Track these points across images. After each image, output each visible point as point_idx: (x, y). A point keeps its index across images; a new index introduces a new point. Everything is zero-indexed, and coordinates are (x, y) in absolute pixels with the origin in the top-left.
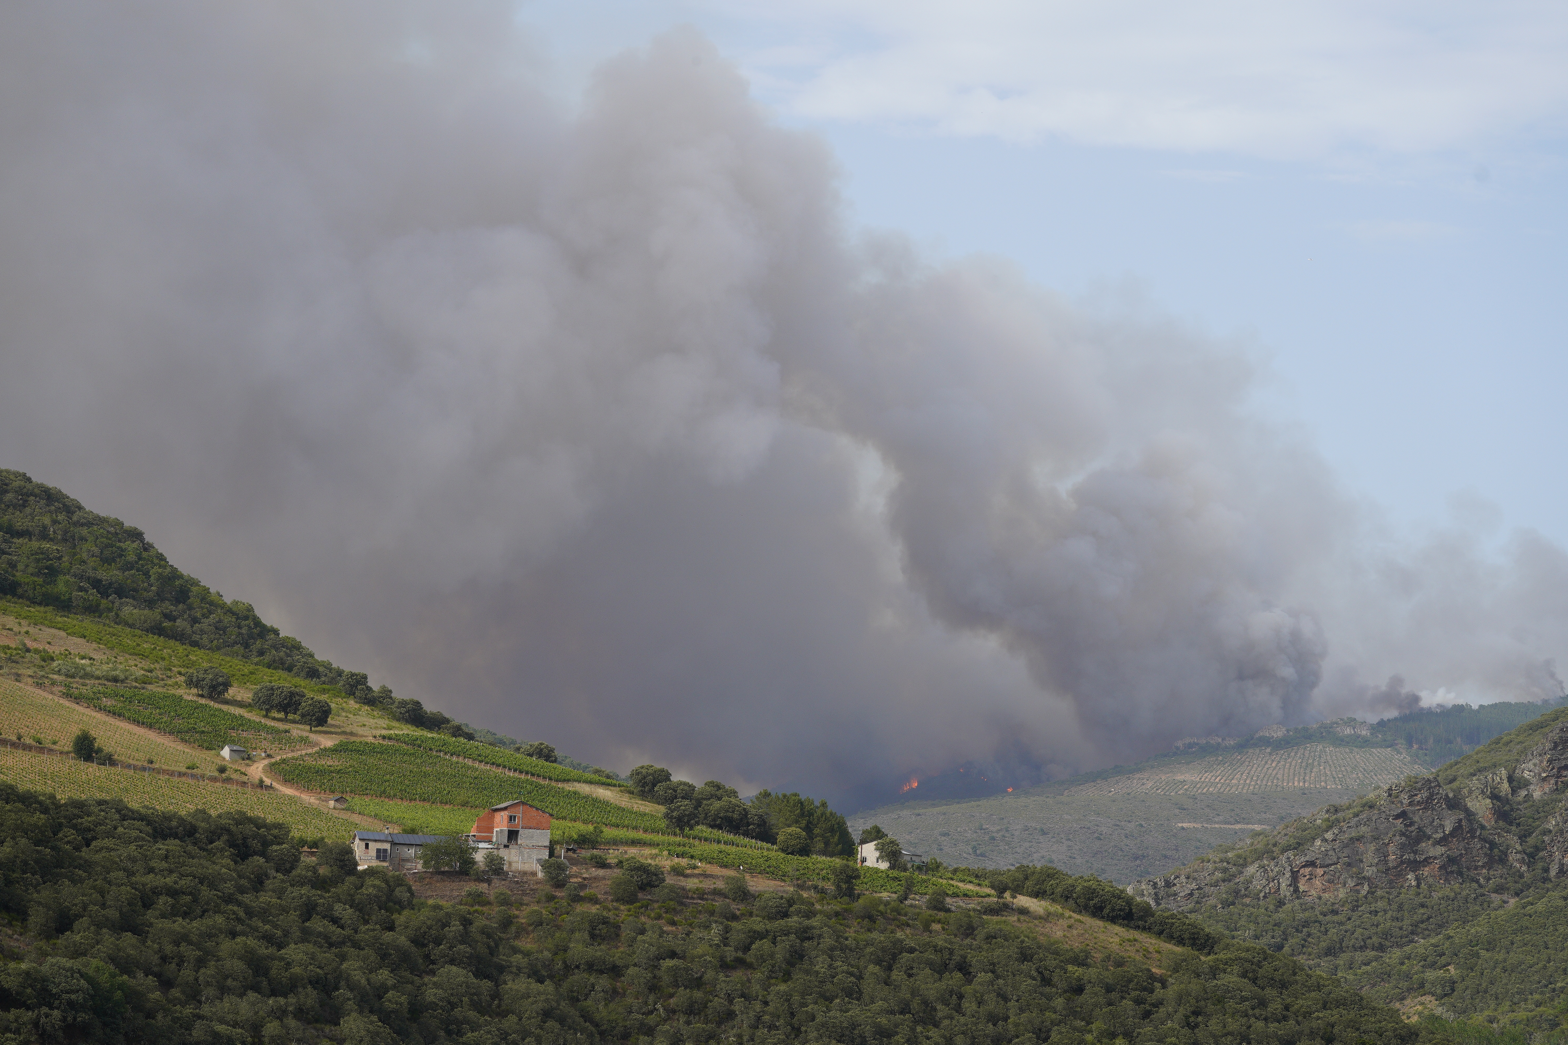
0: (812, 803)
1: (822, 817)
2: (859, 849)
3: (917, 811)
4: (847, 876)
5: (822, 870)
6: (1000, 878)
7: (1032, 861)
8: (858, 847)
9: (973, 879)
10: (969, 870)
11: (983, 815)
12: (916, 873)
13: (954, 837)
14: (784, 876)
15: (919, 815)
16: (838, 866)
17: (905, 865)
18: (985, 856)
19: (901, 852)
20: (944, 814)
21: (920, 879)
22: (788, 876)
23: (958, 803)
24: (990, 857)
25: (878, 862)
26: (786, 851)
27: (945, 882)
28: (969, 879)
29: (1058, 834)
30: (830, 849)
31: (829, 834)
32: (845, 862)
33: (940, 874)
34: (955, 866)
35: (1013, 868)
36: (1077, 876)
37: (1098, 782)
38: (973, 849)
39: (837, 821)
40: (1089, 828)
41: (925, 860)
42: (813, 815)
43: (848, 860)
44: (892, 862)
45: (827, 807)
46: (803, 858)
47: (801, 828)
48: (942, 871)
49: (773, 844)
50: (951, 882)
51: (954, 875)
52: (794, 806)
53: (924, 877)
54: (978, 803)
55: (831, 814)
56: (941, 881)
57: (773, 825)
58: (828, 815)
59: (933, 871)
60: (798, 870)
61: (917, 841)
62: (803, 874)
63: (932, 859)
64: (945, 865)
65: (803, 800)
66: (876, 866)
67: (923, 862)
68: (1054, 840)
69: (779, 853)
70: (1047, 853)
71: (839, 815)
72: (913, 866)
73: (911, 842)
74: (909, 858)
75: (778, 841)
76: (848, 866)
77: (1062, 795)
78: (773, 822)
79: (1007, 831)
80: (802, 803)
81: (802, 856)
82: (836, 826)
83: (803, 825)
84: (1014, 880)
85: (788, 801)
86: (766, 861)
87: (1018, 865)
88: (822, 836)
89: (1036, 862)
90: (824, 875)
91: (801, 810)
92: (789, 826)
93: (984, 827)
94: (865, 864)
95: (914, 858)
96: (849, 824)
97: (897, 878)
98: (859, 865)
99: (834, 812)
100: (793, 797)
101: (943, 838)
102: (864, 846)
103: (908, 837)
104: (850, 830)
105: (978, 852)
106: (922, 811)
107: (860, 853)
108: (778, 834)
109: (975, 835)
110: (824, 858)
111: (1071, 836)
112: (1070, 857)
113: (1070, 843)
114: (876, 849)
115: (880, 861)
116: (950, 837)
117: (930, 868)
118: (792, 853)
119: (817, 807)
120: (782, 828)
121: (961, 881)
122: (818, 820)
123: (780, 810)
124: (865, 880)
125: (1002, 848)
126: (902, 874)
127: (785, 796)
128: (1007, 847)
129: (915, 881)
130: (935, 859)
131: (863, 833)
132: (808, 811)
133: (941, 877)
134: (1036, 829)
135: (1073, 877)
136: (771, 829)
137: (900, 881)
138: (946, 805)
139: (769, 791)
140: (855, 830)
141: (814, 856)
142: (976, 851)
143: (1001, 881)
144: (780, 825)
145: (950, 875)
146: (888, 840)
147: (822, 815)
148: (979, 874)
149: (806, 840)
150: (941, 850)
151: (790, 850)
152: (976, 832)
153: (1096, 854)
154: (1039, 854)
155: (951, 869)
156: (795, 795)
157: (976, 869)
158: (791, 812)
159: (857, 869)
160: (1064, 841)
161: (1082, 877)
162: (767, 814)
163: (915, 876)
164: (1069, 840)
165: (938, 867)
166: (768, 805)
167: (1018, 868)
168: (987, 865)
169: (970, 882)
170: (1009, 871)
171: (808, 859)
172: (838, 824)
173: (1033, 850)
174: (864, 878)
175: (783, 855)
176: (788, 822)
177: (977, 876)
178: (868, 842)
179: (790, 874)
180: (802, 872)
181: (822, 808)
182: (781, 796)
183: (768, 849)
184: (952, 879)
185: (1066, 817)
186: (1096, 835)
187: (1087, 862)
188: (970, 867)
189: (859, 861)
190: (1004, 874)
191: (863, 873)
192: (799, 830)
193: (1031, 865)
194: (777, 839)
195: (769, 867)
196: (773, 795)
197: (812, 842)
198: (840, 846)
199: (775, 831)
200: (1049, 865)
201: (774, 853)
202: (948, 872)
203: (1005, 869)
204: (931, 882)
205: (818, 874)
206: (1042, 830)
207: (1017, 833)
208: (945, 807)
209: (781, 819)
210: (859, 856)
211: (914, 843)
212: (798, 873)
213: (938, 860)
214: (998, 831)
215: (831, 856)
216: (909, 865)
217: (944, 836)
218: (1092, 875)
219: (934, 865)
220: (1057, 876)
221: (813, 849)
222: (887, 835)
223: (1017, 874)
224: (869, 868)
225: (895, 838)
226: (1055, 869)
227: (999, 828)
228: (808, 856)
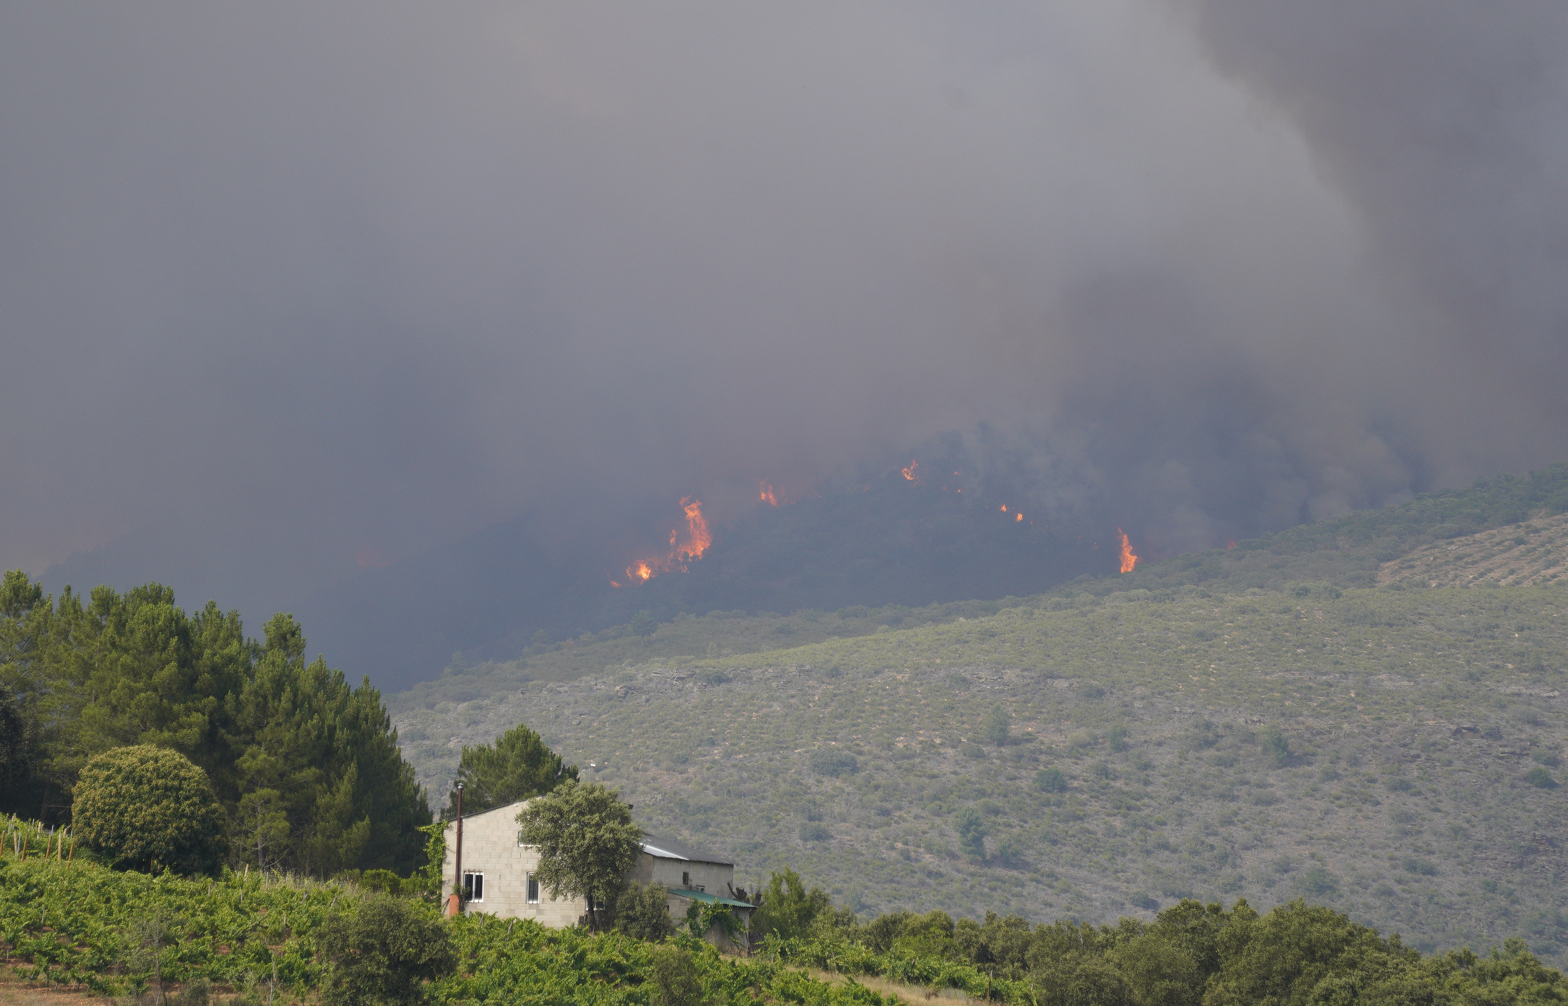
0: (234, 633)
1: (277, 696)
2: (450, 837)
3: (709, 664)
4: (394, 964)
5: (280, 936)
6: (1092, 963)
7: (1235, 886)
8: (442, 828)
9: (969, 971)
10: (948, 928)
11: (1010, 675)
12: (709, 944)
13: (880, 778)
14: (103, 967)
15: (720, 679)
16: (351, 916)
17: (659, 907)
18: (1025, 866)
19: (637, 851)
20: (835, 673)
21: (724, 974)
22: (124, 970)
23: (896, 622)
24: (1046, 866)
25: (533, 894)
26: (111, 853)
27: (837, 982)
28: (949, 967)
29: (1354, 762)
30: (318, 840)
31: (310, 773)
32: (383, 897)
33: (816, 948)
34: (887, 911)
35: (1147, 918)
36: (1444, 953)
37: (1536, 522)
38: (965, 830)
39: (350, 711)
40: (1494, 734)
41: (749, 885)
42: (237, 687)
43: (396, 889)
44: (600, 895)
45: (299, 648)
46: (189, 885)
47: (180, 747)
48: (826, 935)
49: (53, 821)
50: (870, 984)
51: (878, 950)
52: (150, 646)
53: (745, 962)
54: (988, 622)
55: (321, 679)
56: (822, 977)
57: (51, 736)
58: (307, 685)
59: (785, 935)
60: (167, 940)
61: (710, 798)
62: (193, 958)
63: (777, 881)
64: (838, 904)
65: (190, 618)
66: (524, 911)
67: (741, 895)
68: (1334, 788)
69: (82, 864)
70: (1305, 851)
71: (354, 683)
72: (692, 913)
73: (683, 805)
74: (672, 877)
75: (75, 808)
76: (397, 918)
77: (1372, 582)
78: (52, 721)
79: (1120, 748)
80: (184, 634)
81: (186, 873)
82: (342, 735)
83: (191, 735)
84: (1156, 973)
85: (120, 626)
86: (22, 900)
87: (1170, 904)
88: (280, 780)
89: (1252, 891)
90: (288, 958)
91: (183, 663)
92: (128, 738)
93: (1015, 730)
94: (476, 905)
95: (698, 876)
96: (400, 724)
97: (620, 969)
98: (448, 912)
99: (333, 670)
100: (146, 609)
101: (829, 784)
102: (471, 824)
103: (669, 781)
104: (407, 752)
105: (990, 845)
106: (732, 662)
107: (451, 857)
108: (73, 776)
109: (974, 767)
110: (288, 881)
111: (1413, 772)
112: (1412, 867)
113: (1411, 804)
114: (528, 838)
115: (544, 892)
116: (859, 778)
117: (772, 922)
118: (141, 864)
119: (255, 651)
120: (97, 748)
121: (914, 980)
122: (262, 708)
123: (86, 668)
124: (476, 980)
125: (1096, 826)
126: (647, 949)
127: (105, 602)
128: (1118, 823)
129: (703, 982)
130: (792, 880)
131: (467, 763)
132: (215, 670)
133: (821, 962)
134: (1250, 738)
135: (1426, 959)
136: (44, 754)
137: (636, 980)
138: (842, 633)
139: (34, 578)
140: (431, 753)
141: (245, 875)
142: (977, 841)
143: (1094, 980)
144: (87, 735)
145: (861, 951)
146: (578, 796)
147: (278, 685)
148: (996, 947)
149: (205, 800)
150: (821, 836)
151: (129, 851)
152: (979, 756)
153: (1531, 850)
154: (1268, 855)
155: (865, 921)
156: (156, 596)
157: (981, 922)
158: (135, 674)
159: (439, 932)
160: (1379, 791)
161: (1465, 960)
162: (24, 685)
163: (702, 959)
164: (1404, 787)
165: (807, 915)
166: (31, 643)
167: (1172, 916)
168: (1030, 906)
169: (955, 983)
170: (1130, 929)
171: (215, 889)
172: (353, 723)
173: (1239, 834)
174: (472, 969)
175: (98, 873)
176: (121, 721)
177: (984, 957)
178: (488, 807)
179: (132, 960)
180: (187, 947)
181: (277, 656)
182: (87, 604)
183: (30, 848)
184: (871, 970)
185: (1386, 681)
186: (1529, 765)
187: (1491, 887)
188: (955, 914)
189: (447, 892)
190: (1108, 944)
191: (464, 946)
192: (171, 756)
193: (1229, 902)
194: (69, 799)
195: (34, 928)
196: (53, 595)
197: (232, 811)
198: (361, 827)
199: (60, 762)
200: (1314, 903)
201: (57, 866)
202: (853, 936)
203: (1113, 920)
204: (776, 983)
205: (263, 957)
206: (1280, 744)
207: (1164, 758)
208: (836, 642)
209: (91, 710)
210: (449, 871)
211: (699, 809)
212: (167, 951)
213: (808, 885)
214: (1079, 750)
215: (321, 872)
216: (677, 910)
217: (834, 773)
218: (1513, 948)
219: (790, 908)
220: (1348, 953)
221: (238, 841)
222: (573, 774)
223: (1167, 947)
224: (492, 923)
225: (611, 786)
226: (1342, 921)
227: (1082, 734)
228: (214, 872)
